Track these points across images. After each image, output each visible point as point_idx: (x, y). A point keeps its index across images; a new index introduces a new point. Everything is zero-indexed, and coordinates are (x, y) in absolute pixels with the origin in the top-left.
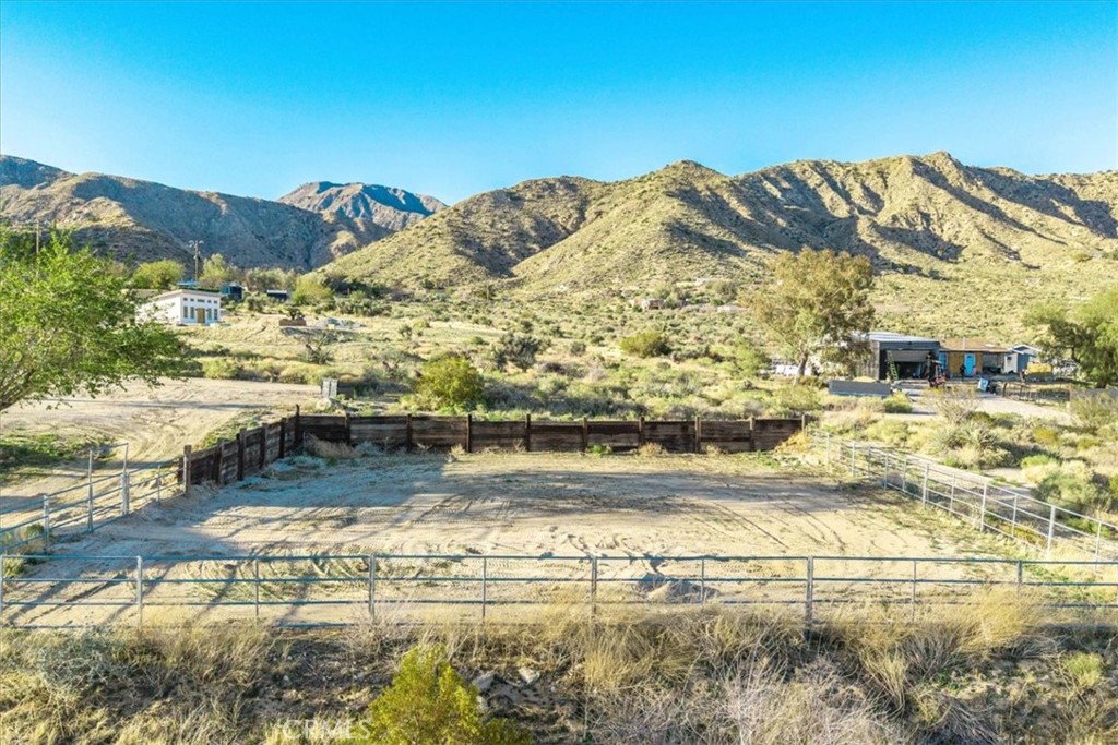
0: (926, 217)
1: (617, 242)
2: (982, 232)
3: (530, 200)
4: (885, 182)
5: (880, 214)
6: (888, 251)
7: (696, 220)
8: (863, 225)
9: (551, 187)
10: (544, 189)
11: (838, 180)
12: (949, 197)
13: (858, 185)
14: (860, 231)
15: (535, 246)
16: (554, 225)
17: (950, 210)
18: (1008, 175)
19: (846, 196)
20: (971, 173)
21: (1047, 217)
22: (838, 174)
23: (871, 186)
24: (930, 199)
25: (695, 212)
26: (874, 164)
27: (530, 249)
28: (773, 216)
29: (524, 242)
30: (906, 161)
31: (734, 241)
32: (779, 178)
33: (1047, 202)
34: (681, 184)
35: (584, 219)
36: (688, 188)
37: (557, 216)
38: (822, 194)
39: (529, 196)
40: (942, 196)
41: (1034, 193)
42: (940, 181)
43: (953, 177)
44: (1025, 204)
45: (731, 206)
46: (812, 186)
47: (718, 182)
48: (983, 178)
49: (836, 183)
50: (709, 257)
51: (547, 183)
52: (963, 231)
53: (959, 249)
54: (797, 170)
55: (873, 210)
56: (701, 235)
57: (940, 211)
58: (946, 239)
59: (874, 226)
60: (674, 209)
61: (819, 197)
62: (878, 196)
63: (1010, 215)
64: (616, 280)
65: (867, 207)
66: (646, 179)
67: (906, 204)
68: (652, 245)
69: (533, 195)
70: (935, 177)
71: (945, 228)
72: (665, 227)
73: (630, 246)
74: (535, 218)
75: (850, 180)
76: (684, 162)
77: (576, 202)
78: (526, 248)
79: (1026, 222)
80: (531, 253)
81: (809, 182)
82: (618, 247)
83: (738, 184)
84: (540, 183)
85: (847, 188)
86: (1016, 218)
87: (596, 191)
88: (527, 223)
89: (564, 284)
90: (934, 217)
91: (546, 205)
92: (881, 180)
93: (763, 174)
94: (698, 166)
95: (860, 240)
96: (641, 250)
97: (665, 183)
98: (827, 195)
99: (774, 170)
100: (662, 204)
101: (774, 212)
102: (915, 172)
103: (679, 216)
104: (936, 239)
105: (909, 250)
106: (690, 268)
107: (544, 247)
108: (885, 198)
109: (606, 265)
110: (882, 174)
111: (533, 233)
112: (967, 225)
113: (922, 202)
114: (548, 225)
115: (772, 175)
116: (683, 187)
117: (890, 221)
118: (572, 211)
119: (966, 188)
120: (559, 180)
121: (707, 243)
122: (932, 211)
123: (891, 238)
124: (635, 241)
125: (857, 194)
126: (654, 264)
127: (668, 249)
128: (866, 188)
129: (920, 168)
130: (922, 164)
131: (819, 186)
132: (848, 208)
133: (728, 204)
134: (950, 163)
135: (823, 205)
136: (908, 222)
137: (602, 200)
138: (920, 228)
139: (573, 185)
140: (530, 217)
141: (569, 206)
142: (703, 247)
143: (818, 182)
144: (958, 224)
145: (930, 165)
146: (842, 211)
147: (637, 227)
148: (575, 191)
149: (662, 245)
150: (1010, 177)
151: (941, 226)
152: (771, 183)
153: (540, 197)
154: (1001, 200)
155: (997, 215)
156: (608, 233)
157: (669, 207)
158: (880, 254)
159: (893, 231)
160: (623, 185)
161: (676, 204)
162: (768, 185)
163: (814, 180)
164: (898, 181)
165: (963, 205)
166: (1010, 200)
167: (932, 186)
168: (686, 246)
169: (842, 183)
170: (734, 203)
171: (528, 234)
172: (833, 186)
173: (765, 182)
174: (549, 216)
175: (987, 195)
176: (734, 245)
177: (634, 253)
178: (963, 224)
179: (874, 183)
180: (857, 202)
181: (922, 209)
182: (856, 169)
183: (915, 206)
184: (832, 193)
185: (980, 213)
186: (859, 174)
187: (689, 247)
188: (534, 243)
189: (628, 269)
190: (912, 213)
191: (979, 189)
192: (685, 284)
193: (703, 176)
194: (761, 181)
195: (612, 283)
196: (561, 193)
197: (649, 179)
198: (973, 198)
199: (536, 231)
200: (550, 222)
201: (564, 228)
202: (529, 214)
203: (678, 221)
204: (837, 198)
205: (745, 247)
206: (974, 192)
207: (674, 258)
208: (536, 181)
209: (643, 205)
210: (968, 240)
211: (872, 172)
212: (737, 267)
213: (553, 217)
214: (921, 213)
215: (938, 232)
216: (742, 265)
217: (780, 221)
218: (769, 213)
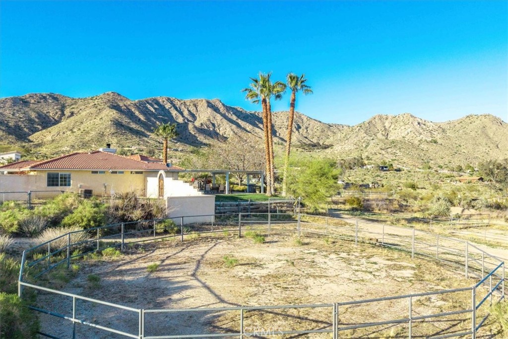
0: (213, 125)
1: (90, 128)
2: (234, 132)
3: (33, 103)
4: (197, 109)
5: (195, 122)
6: (201, 138)
7: (125, 120)
8: (190, 126)
9: (44, 98)
10: (41, 99)
11: (178, 106)
12: (221, 117)
13: (186, 109)
14: (189, 129)
15: (38, 126)
16: (48, 117)
17: (222, 122)
18: (241, 110)
19: (182, 114)
20: (229, 109)
21: (255, 128)
22: (178, 104)
23: (191, 110)
24: (214, 118)
25: (124, 116)
26: (192, 101)
27: (36, 128)
28: (154, 120)
29: (32, 124)
30: (204, 101)
31: (143, 131)
32: (153, 103)
33: (254, 122)
34: (113, 103)
35: (64, 115)
36: (116, 105)
37: (49, 112)
38: (172, 112)
39: (32, 101)
40: (219, 117)
41: (250, 118)
42: (217, 111)
43: (222, 109)
44: (248, 123)
45: (136, 114)
46: (167, 108)
47: (129, 103)
48: (232, 111)
49: (177, 108)
50: (135, 137)
51: (42, 96)
52: (227, 131)
53: (226, 138)
54: (160, 101)
55: (192, 120)
56: (128, 127)
57: (219, 123)
58: (221, 134)
59: (195, 127)
60: (114, 114)
61: (171, 113)
62: (194, 115)
63: (243, 126)
64: (93, 146)
65: (190, 119)
66: (94, 99)
67: (205, 119)
68: (108, 130)
69: (35, 101)
70: (216, 110)
71: (221, 129)
72: (113, 122)
73: (97, 130)
74: (37, 113)
75: (183, 107)
76: (112, 93)
77: (59, 106)
78: (34, 127)
79: (248, 129)
80: (37, 130)
81: (166, 106)
82: (91, 130)
83: (138, 105)
84: (38, 95)
85: (182, 110)
86: (245, 127)
87: (69, 102)
88: (33, 115)
89: (67, 147)
90: (216, 125)
91: (42, 107)
92: (195, 108)
93: (146, 101)
94: (119, 95)
95: (190, 133)
96: (103, 132)
97: (105, 101)
98: (174, 113)
99: (151, 99)
100: (108, 112)
101: (155, 119)
102: (208, 106)
103: (117, 118)
104: (218, 134)
105: (209, 138)
106: (127, 141)
107: (44, 128)
108: (197, 116)
109: (87, 138)
110: (195, 106)
111: (37, 120)
112: (228, 129)
113: (211, 119)
114: (44, 116)
115: (150, 102)
116: (113, 104)
117: (200, 125)
118: (57, 110)
119: (227, 114)
120: (49, 95)
121: (131, 130)
122: (215, 123)
123: (202, 133)
124: (99, 128)
125: (186, 113)
126: (110, 139)
127: (116, 133)
128: (189, 111)
129: (210, 105)
130: (210, 103)
131: (170, 108)
132: (182, 118)
133: (134, 113)
134: (221, 104)
135: (172, 117)
136: (207, 126)
137: (73, 106)
138: (211, 129)
139: (56, 98)
140: (34, 112)
141: (55, 108)
142: (131, 132)
143: (170, 107)
144: (225, 128)
145: (214, 104)
146: (180, 120)
147: (97, 121)
148: (57, 101)
149: (113, 130)
150: (241, 111)
151: (219, 129)
152: (150, 105)
153: (38, 102)
154: (239, 120)
155: (239, 126)
156: (82, 123)
157: (111, 113)
158: (198, 139)
159: (202, 129)
160: (82, 100)
161: (115, 112)
162: (149, 106)
163: (168, 106)
164: (202, 109)
165: (226, 121)
166: (242, 120)
167: (215, 112)
168: (124, 131)
169: (180, 108)
170: (137, 113)
171: (34, 120)
172: (176, 109)
173: (147, 105)
174: (45, 112)
175: (234, 118)
176: (143, 132)
177: (99, 133)
178: (227, 129)
179: (193, 109)
180: (186, 116)
181: (212, 121)
182: (185, 103)
183: (209, 120)
184: (176, 112)
185: (233, 125)
186: (186, 105)
187: (125, 132)
188: (38, 125)
189: (98, 141)
190: (208, 123)
191: (232, 115)
192: (128, 149)
193: (122, 100)
194: (145, 104)
195: (91, 147)
196: (50, 101)
197: (96, 99)
198: (230, 118)
199: (38, 119)
200: (45, 115)
201: (54, 119)
202: (33, 110)
203: (117, 120)
204: (178, 114)
205: (148, 133)
206: (230, 116)
207: (120, 137)
208: (36, 94)
209: (98, 111)
210: (229, 135)
211: (191, 104)
212: (148, 142)
213: (47, 113)
214: (212, 123)
215: (218, 131)
216: (149, 141)
217: (157, 122)
218: (153, 119)
